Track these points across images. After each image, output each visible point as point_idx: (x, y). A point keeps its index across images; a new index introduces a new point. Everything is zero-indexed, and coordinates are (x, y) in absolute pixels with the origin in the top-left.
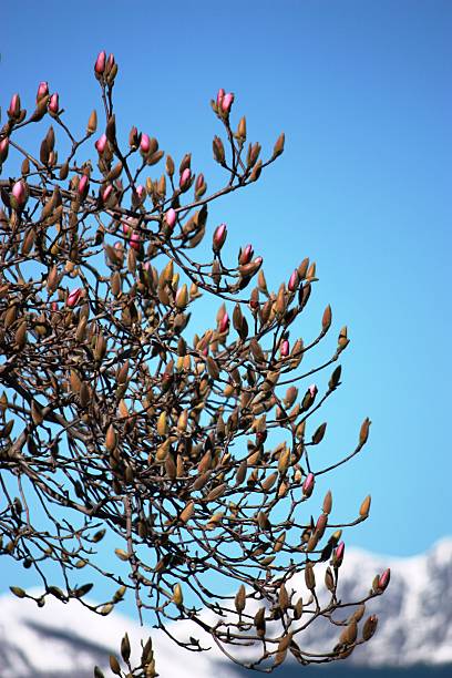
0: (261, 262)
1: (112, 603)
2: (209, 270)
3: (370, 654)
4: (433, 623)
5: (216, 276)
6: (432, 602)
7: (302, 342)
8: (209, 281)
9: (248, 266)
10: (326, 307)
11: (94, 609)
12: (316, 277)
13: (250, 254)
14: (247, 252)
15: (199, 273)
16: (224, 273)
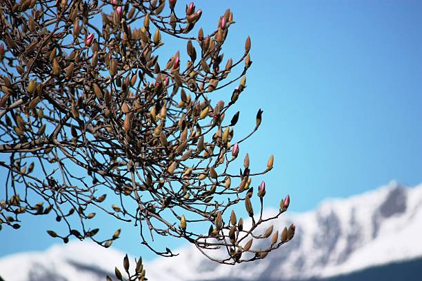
0: (201, 13)
1: (112, 240)
2: (168, 20)
3: (282, 274)
4: (320, 253)
5: (173, 24)
6: (320, 240)
7: (232, 61)
8: (169, 27)
9: (193, 16)
10: (247, 37)
11: (100, 244)
12: (234, 21)
13: (193, 8)
14: (191, 7)
15: (162, 22)
16: (177, 21)
